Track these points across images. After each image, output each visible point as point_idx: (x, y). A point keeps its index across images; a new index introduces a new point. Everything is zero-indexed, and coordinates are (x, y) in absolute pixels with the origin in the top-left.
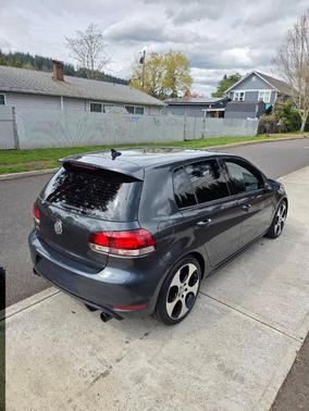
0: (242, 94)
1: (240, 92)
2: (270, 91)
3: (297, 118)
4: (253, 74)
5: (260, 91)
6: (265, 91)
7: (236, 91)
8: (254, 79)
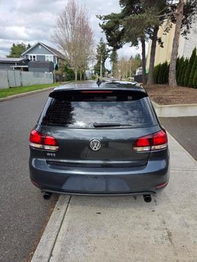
0: (34, 57)
1: (32, 55)
2: (52, 55)
3: (72, 72)
4: (39, 44)
5: (46, 55)
6: (49, 55)
7: (29, 55)
8: (40, 47)
